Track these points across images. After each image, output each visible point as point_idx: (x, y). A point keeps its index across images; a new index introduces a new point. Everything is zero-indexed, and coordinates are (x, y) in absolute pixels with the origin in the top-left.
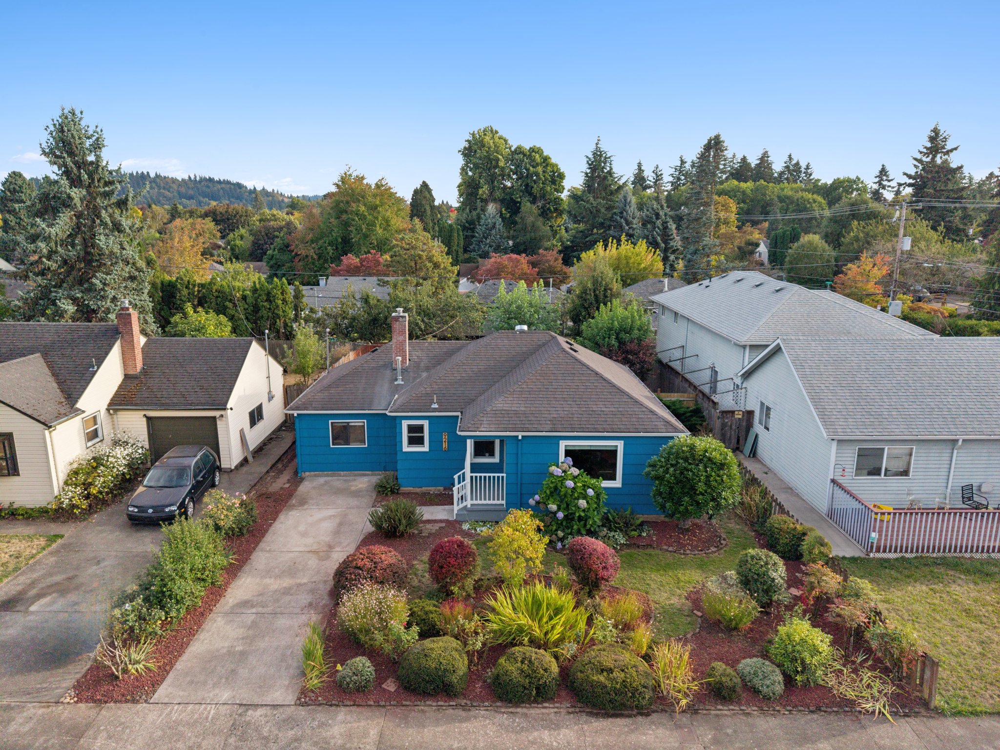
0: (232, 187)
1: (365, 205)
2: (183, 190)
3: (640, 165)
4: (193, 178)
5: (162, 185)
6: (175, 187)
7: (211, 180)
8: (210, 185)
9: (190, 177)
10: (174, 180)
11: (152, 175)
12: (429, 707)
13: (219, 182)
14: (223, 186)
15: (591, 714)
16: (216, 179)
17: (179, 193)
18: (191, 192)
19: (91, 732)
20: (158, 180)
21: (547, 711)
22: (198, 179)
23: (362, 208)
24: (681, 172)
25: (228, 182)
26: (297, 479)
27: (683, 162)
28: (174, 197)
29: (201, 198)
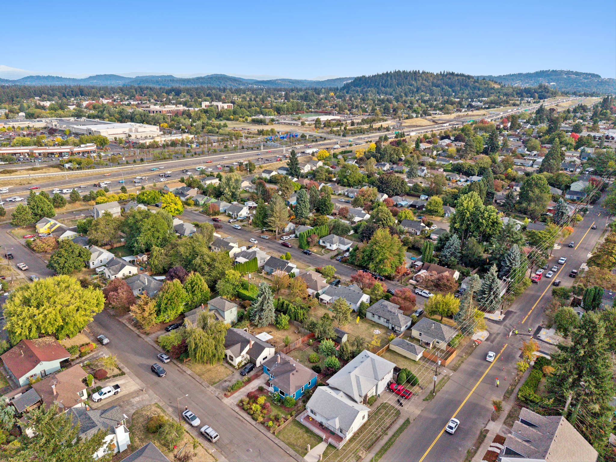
0: (464, 78)
5: (425, 78)
6: (431, 79)
7: (453, 74)
8: (452, 77)
9: (441, 73)
10: (432, 74)
12: (243, 410)
13: (457, 75)
15: (251, 418)
16: (456, 73)
17: (433, 83)
19: (223, 399)
20: (423, 75)
22: (445, 73)
28: (429, 86)
29: (444, 86)
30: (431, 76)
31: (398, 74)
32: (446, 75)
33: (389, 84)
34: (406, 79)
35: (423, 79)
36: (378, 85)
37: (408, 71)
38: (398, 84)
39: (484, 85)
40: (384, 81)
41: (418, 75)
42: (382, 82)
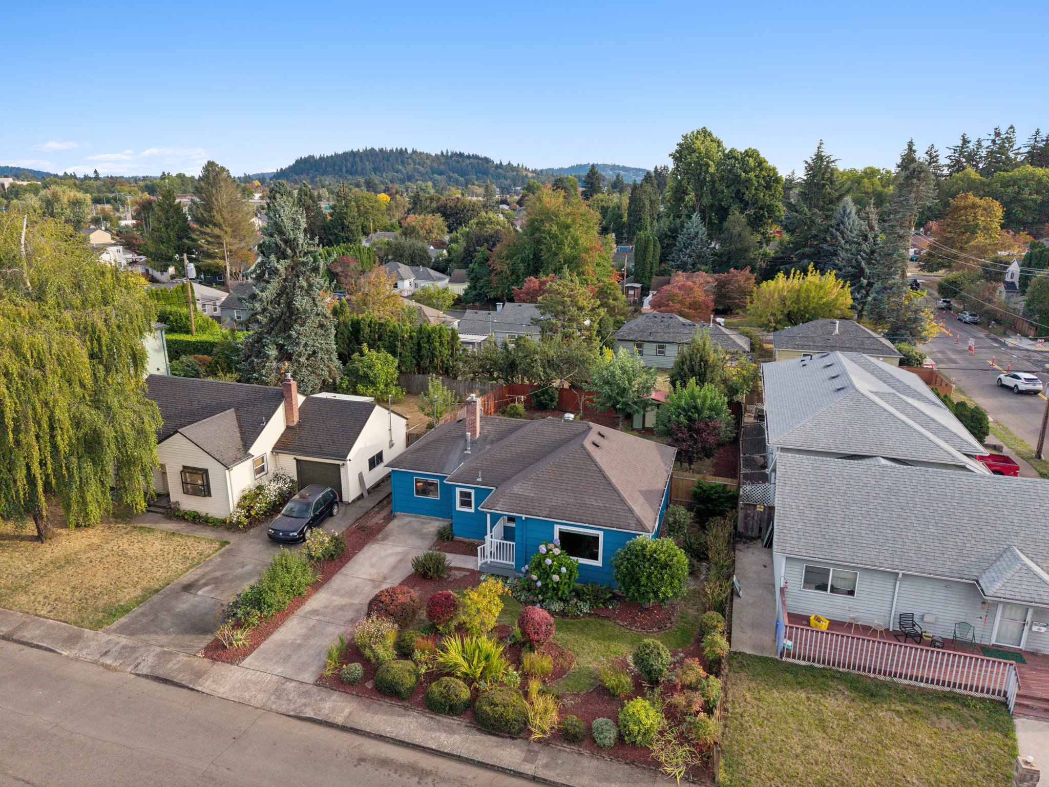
0: (480, 162)
1: (558, 224)
2: (435, 165)
3: (910, 145)
4: (445, 153)
5: (418, 161)
6: (428, 162)
7: (461, 155)
8: (460, 160)
9: (442, 153)
10: (428, 156)
11: (410, 151)
12: (386, 703)
13: (469, 157)
14: (472, 160)
15: (479, 730)
16: (466, 154)
17: (432, 168)
18: (442, 167)
19: (205, 676)
20: (414, 156)
21: (454, 721)
22: (449, 154)
23: (555, 228)
24: (961, 153)
25: (476, 157)
26: (390, 518)
27: (965, 141)
28: (427, 173)
29: (451, 174)
30: (428, 158)
31: (371, 154)
32: (451, 157)
33: (359, 168)
34: (388, 160)
35: (414, 162)
36: (341, 170)
37: (389, 149)
38: (375, 170)
39: (511, 173)
40: (349, 164)
41: (407, 156)
42: (346, 166)
